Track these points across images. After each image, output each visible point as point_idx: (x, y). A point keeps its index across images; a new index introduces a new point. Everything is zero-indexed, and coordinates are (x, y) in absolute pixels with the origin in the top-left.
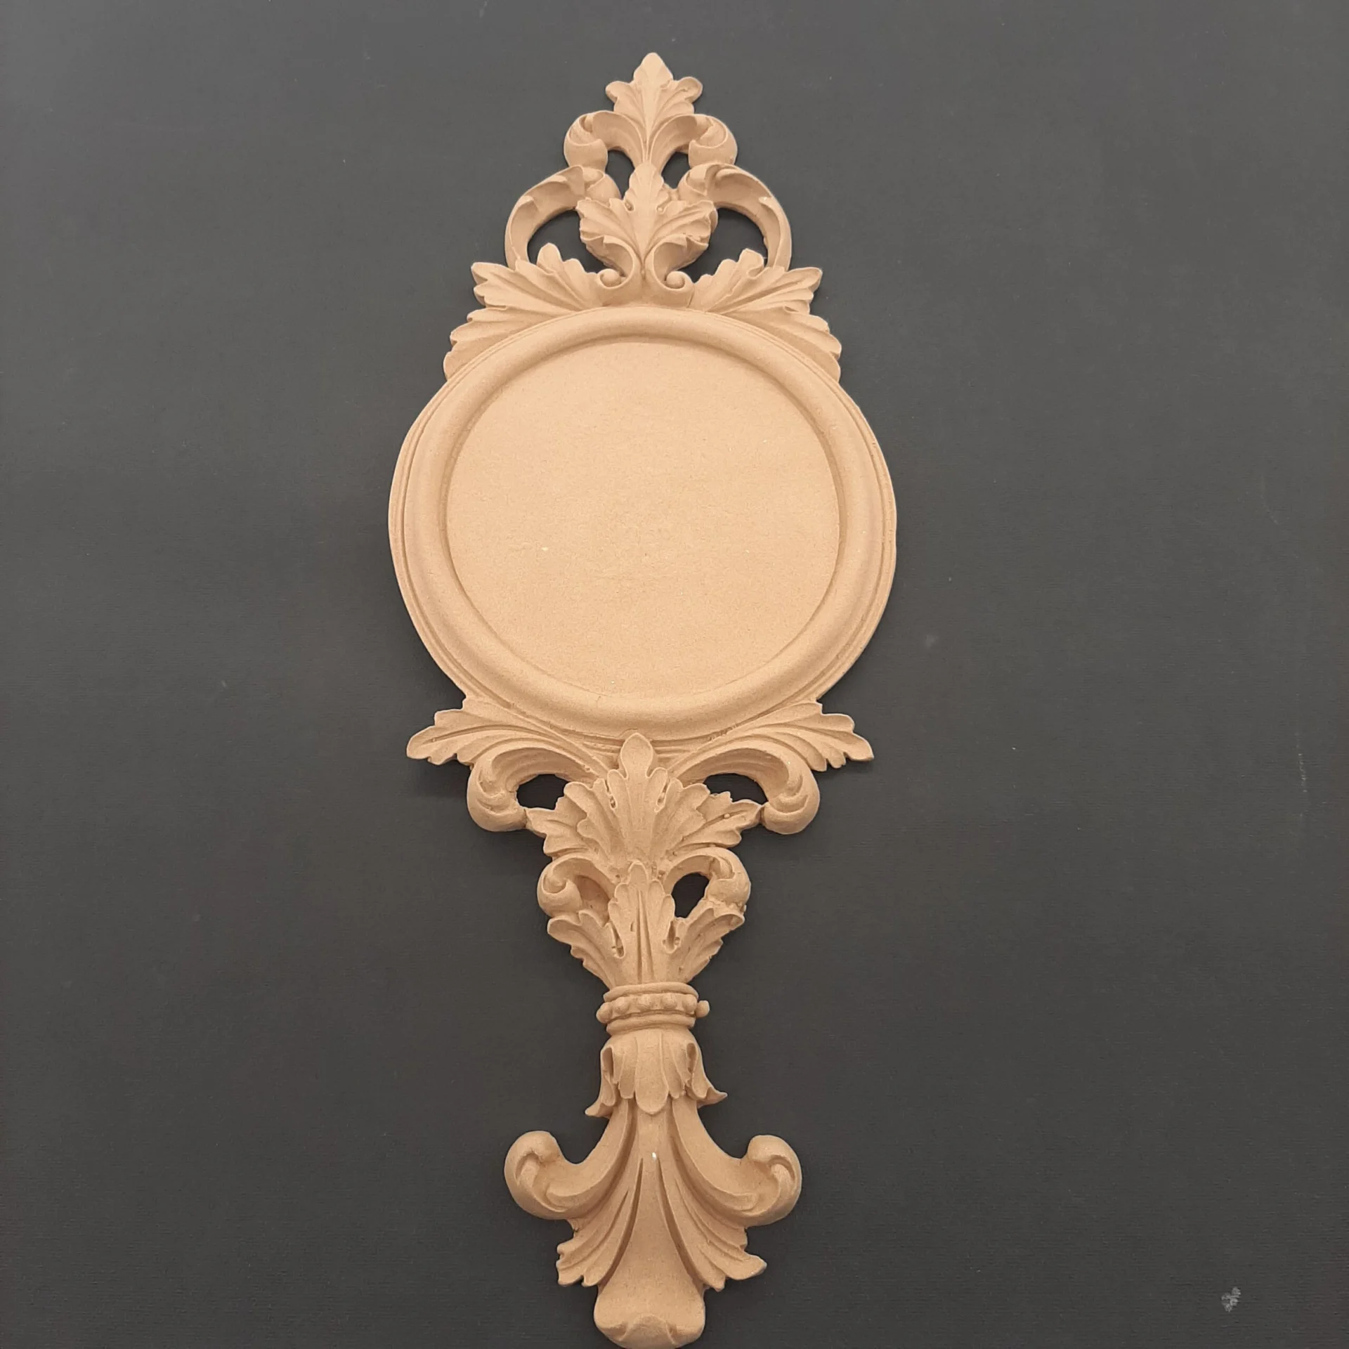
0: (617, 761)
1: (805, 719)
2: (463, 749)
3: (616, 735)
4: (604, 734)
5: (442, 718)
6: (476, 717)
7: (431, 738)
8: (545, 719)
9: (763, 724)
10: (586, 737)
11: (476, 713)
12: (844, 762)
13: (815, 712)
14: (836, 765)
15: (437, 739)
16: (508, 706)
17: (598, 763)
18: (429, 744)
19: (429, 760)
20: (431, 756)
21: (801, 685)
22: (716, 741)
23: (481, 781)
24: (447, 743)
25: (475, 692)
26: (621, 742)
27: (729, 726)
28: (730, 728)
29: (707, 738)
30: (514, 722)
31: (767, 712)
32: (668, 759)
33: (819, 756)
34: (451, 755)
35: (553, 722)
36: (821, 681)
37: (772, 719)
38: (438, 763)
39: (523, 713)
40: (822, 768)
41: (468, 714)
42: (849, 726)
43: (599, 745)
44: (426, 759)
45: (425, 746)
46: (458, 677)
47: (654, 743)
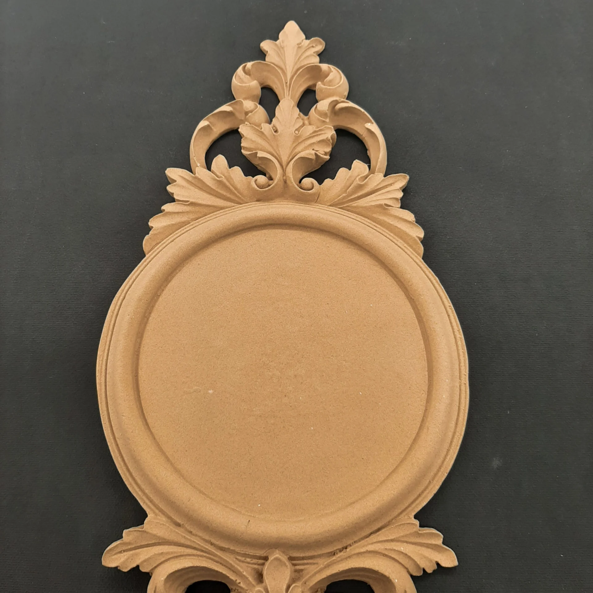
1: (406, 536)
2: (145, 561)
4: (251, 552)
5: (129, 534)
7: (120, 550)
8: (207, 538)
9: (375, 541)
11: (155, 533)
12: (436, 567)
13: (415, 530)
14: (429, 571)
15: (124, 551)
17: (247, 578)
18: (119, 555)
19: (119, 568)
22: (339, 557)
24: (133, 555)
25: (154, 512)
27: (348, 543)
28: (350, 545)
29: (332, 553)
31: (379, 530)
33: (417, 566)
34: (134, 565)
38: (125, 570)
39: (191, 532)
40: (419, 574)
41: (147, 533)
42: (439, 540)
44: (116, 568)
45: (116, 556)
46: (142, 499)
47: (291, 559)
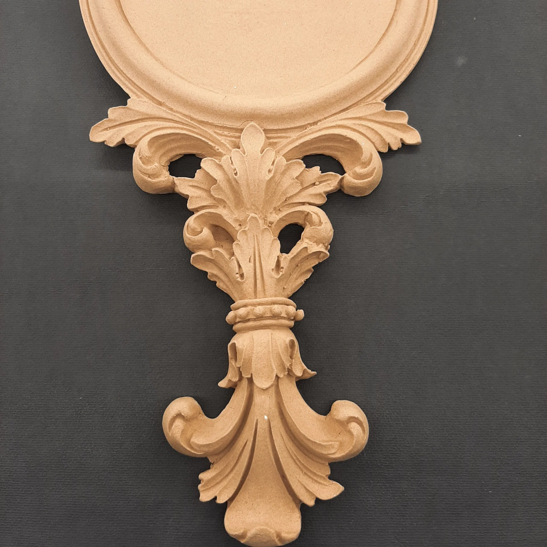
0: (239, 144)
1: (374, 114)
2: (129, 134)
3: (237, 125)
4: (228, 124)
5: (114, 112)
6: (137, 111)
7: (106, 127)
8: (187, 113)
9: (344, 118)
10: (216, 126)
11: (138, 109)
12: (400, 145)
13: (381, 109)
14: (395, 148)
15: (110, 128)
16: (160, 104)
17: (225, 145)
18: (106, 132)
19: (105, 143)
20: (106, 140)
21: (371, 90)
22: (310, 130)
23: (141, 157)
24: (118, 131)
25: (137, 95)
26: (242, 130)
27: (319, 119)
28: (320, 121)
29: (303, 127)
30: (164, 115)
31: (347, 109)
32: (276, 143)
33: (383, 140)
34: (119, 139)
35: (192, 115)
36: (385, 88)
37: (350, 114)
38: (112, 145)
39: (171, 109)
40: (385, 150)
41: (131, 109)
42: (404, 120)
43: (226, 133)
44: (103, 143)
45: (102, 133)
46: (125, 84)
47: (265, 131)
